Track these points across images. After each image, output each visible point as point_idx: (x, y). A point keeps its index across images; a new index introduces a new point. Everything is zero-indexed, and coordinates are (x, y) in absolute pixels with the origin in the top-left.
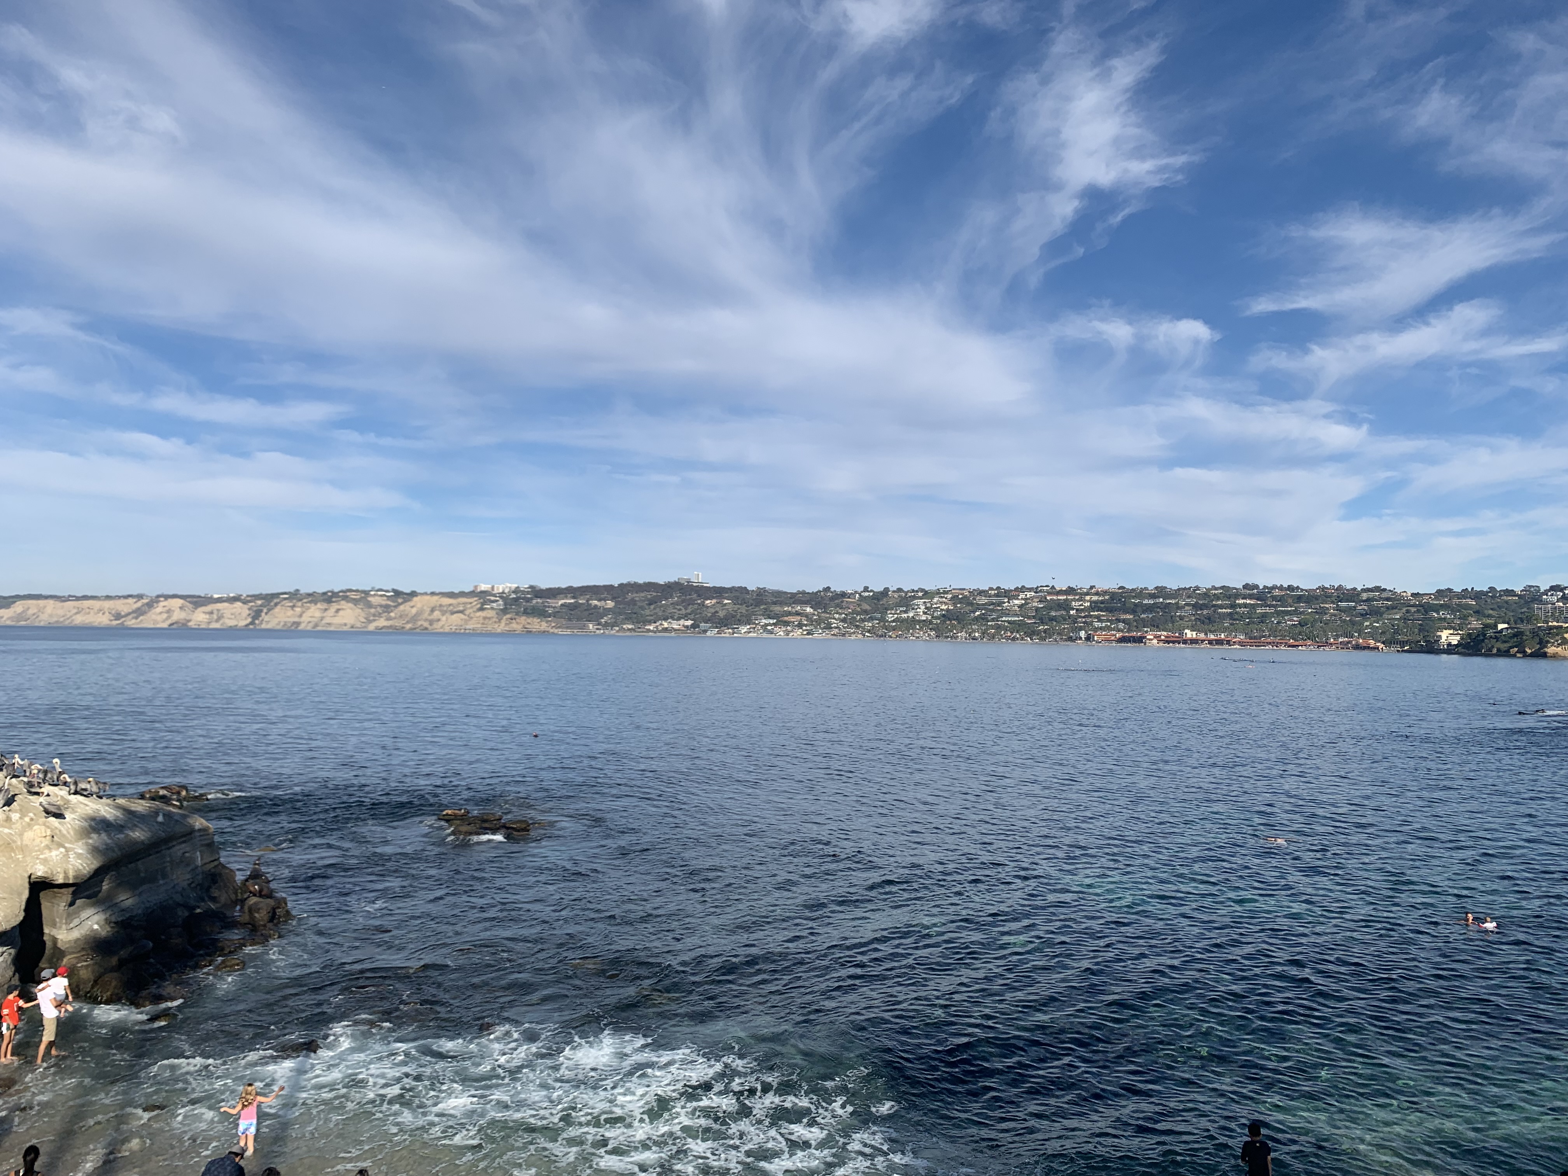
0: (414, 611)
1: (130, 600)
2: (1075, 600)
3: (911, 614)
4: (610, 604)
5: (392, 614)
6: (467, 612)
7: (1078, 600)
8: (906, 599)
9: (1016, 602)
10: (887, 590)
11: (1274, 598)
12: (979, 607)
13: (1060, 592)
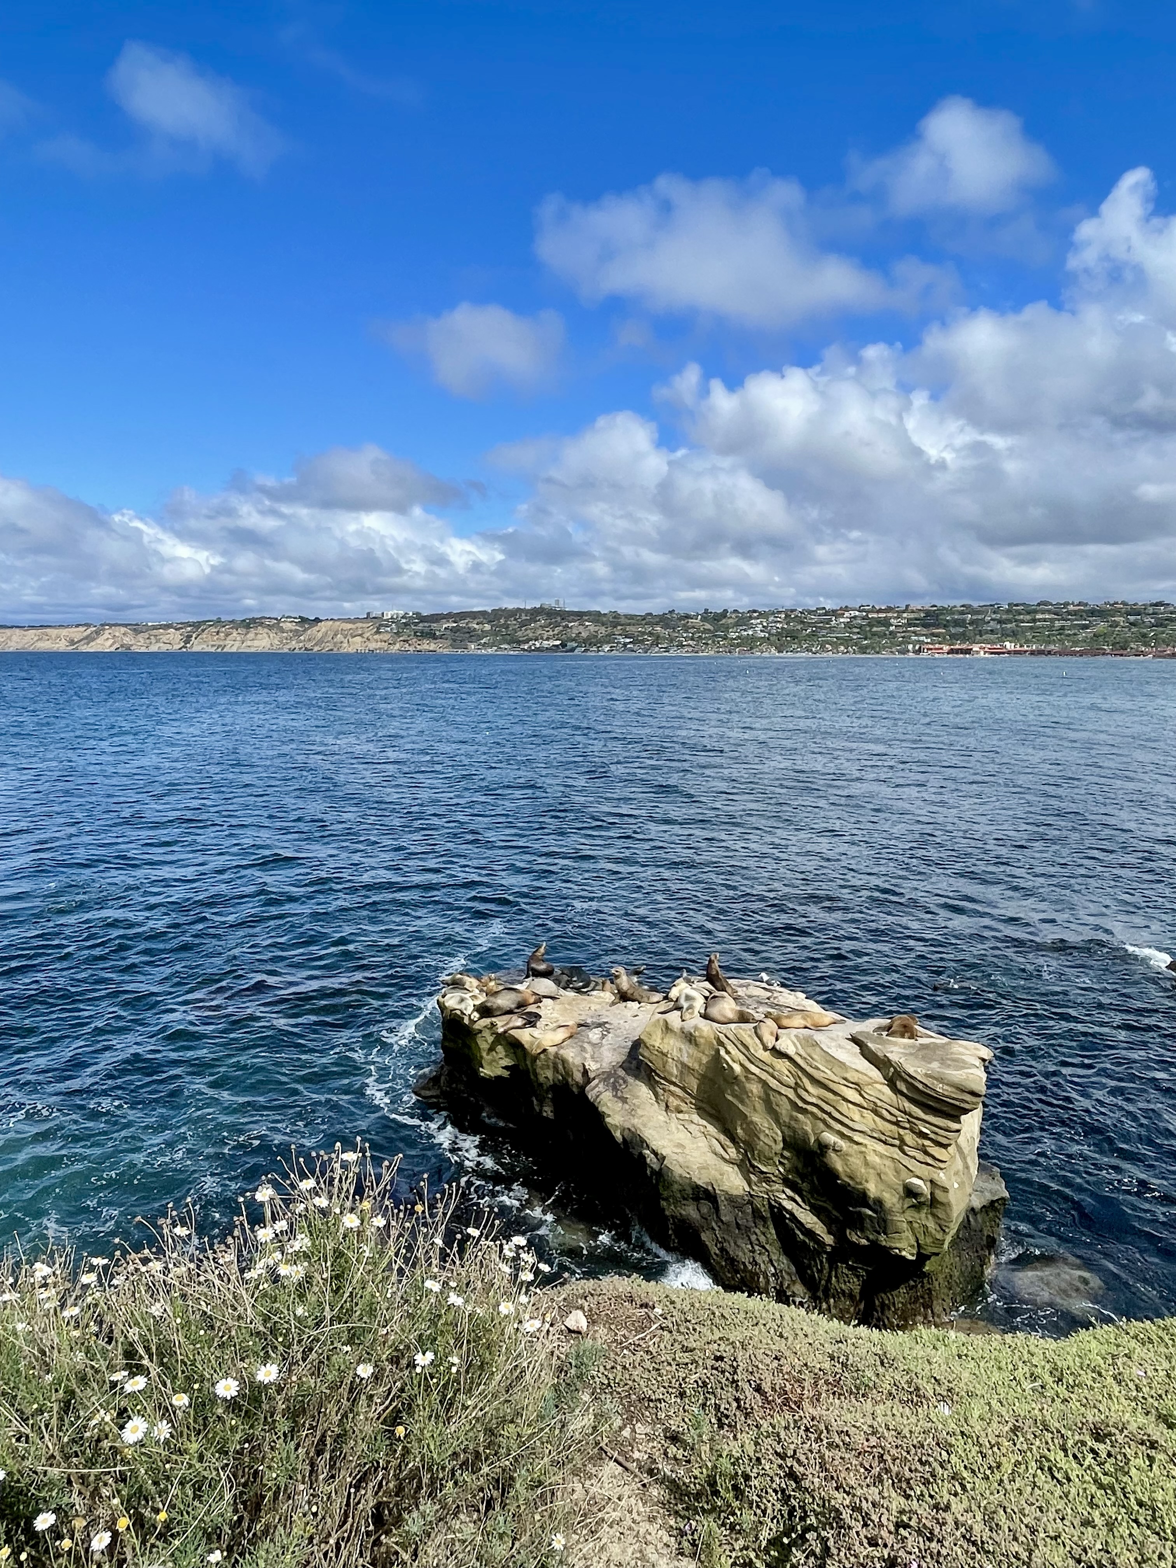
0: (320, 635)
1: (81, 629)
2: (895, 618)
3: (750, 633)
4: (487, 627)
5: (302, 638)
6: (366, 635)
7: (898, 618)
8: (743, 620)
9: (842, 620)
10: (726, 611)
11: (1069, 613)
12: (810, 625)
13: (880, 611)
